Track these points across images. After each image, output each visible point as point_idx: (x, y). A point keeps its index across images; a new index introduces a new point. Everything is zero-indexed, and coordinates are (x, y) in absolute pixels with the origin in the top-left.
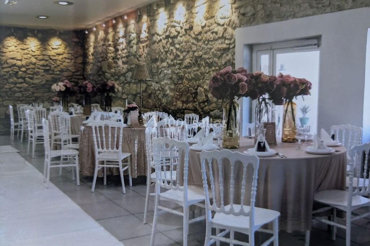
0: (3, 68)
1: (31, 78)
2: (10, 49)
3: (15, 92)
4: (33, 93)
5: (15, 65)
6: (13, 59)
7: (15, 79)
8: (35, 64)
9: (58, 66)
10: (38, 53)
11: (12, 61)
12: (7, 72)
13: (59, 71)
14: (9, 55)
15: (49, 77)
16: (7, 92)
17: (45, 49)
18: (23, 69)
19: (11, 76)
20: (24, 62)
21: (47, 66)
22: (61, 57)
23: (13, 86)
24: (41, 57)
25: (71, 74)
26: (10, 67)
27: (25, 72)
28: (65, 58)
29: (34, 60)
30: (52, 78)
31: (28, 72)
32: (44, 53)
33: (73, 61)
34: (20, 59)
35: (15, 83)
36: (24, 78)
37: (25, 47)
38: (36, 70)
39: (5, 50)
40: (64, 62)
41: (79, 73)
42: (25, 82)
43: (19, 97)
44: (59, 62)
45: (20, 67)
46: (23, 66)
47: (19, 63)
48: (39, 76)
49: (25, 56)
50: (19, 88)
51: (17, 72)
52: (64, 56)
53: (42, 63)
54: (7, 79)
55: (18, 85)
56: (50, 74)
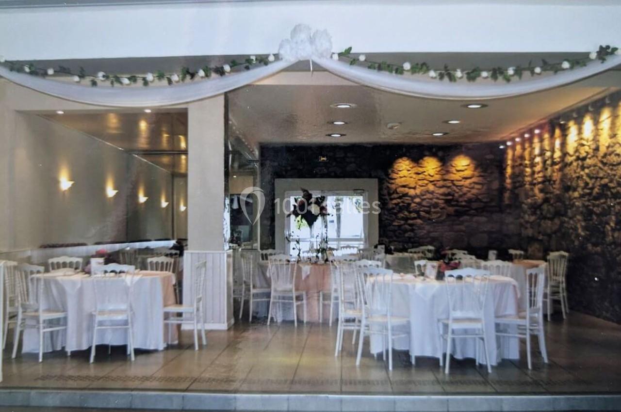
0: (392, 199)
1: (428, 212)
2: (401, 174)
3: (406, 231)
4: (429, 232)
5: (406, 195)
6: (404, 186)
7: (406, 213)
8: (432, 193)
9: (465, 194)
10: (437, 177)
11: (402, 189)
12: (397, 204)
13: (465, 201)
14: (399, 181)
15: (451, 210)
16: (394, 231)
17: (448, 172)
18: (417, 200)
19: (401, 210)
20: (418, 191)
21: (449, 194)
22: (469, 181)
23: (402, 222)
24: (441, 183)
25: (482, 205)
26: (400, 198)
27: (419, 204)
28: (475, 183)
29: (431, 187)
30: (456, 211)
31: (424, 203)
32: (446, 177)
33: (485, 187)
34: (413, 186)
35: (406, 219)
36: (418, 212)
37: (421, 170)
38: (435, 200)
39: (395, 176)
40: (473, 188)
41: (493, 204)
42: (419, 217)
43: (410, 238)
44: (465, 189)
45: (413, 198)
46: (416, 196)
47: (412, 192)
48: (438, 209)
49: (420, 183)
50: (410, 225)
51: (409, 204)
52: (473, 180)
53: (442, 191)
54: (396, 214)
55: (410, 222)
56: (453, 206)
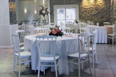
0: (82, 9)
1: (91, 12)
2: (84, 3)
3: (86, 17)
4: (91, 17)
5: (86, 8)
6: (85, 6)
7: (86, 13)
8: (92, 7)
9: (100, 8)
10: (93, 3)
11: (85, 7)
12: (83, 11)
13: (101, 10)
14: (84, 5)
15: (97, 12)
16: (83, 17)
17: (96, 2)
18: (88, 9)
19: (84, 12)
20: (88, 7)
21: (96, 8)
22: (101, 4)
23: (85, 15)
24: (94, 5)
25: (105, 10)
26: (84, 9)
27: (89, 10)
28: (103, 5)
29: (92, 6)
30: (98, 12)
31: (90, 10)
32: (96, 3)
33: (106, 6)
35: (86, 14)
36: (88, 12)
37: (89, 2)
38: (93, 9)
39: (83, 3)
40: (103, 6)
41: (108, 10)
42: (89, 14)
43: (87, 19)
44: (100, 7)
45: (87, 9)
46: (88, 8)
47: (87, 8)
48: (93, 12)
49: (89, 5)
50: (87, 16)
51: (86, 11)
52: (103, 4)
53: (95, 7)
54: (83, 13)
55: (87, 15)
56: (97, 11)
